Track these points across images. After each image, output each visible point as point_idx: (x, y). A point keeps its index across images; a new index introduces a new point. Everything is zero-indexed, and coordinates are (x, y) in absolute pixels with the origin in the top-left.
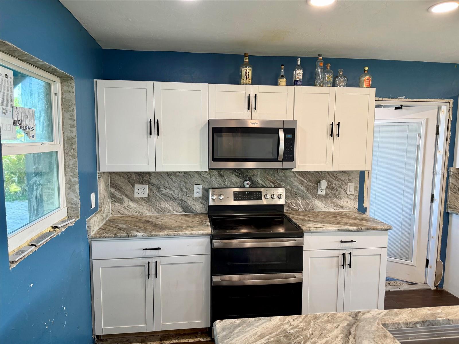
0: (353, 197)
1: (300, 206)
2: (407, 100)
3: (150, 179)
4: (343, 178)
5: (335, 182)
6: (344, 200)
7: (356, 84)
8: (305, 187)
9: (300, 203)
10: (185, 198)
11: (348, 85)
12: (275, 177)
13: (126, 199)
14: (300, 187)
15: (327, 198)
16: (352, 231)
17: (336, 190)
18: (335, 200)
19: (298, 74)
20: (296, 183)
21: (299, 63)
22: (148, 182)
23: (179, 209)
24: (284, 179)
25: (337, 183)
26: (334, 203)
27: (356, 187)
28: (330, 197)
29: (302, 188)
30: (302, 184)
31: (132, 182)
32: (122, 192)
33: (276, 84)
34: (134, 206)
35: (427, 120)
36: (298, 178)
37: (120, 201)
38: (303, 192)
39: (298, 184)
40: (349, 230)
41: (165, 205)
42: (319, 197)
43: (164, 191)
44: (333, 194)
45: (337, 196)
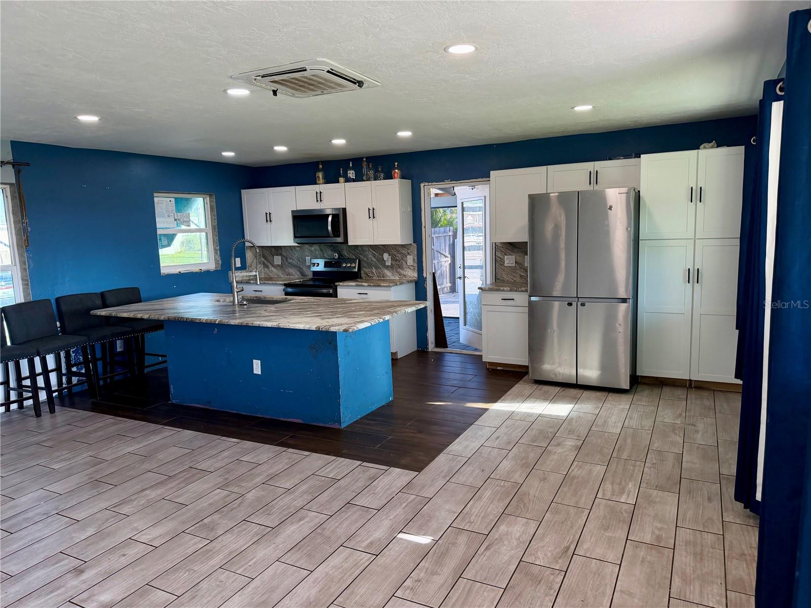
0: (413, 268)
1: (374, 274)
2: (453, 182)
3: (282, 252)
4: (403, 252)
5: (398, 255)
6: (405, 270)
7: (389, 176)
8: (377, 259)
9: (374, 271)
10: (301, 266)
12: (355, 251)
13: (270, 266)
14: (373, 258)
15: (393, 268)
17: (399, 261)
18: (399, 270)
19: (351, 174)
20: (370, 256)
21: (351, 165)
22: (281, 255)
23: (299, 273)
24: (362, 252)
25: (400, 255)
26: (398, 272)
27: (414, 259)
28: (396, 267)
29: (375, 260)
30: (375, 257)
31: (273, 254)
32: (268, 261)
33: (338, 182)
34: (275, 271)
36: (371, 251)
37: (267, 267)
38: (376, 263)
39: (372, 257)
41: (291, 271)
42: (387, 267)
43: (290, 261)
44: (397, 265)
45: (400, 267)
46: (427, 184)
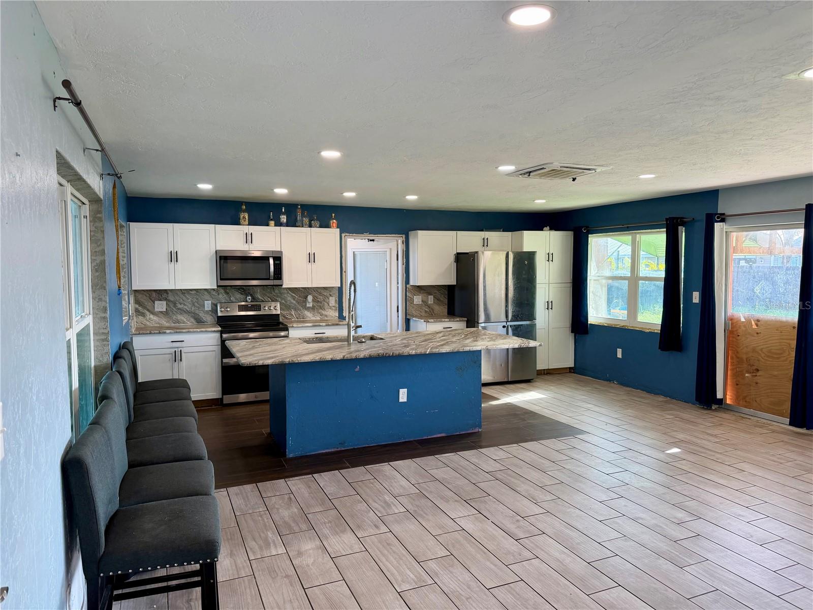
0: (334, 308)
1: (293, 316)
2: (371, 235)
3: (167, 296)
4: (325, 294)
5: (319, 297)
6: (327, 310)
8: (296, 301)
9: (293, 313)
10: (197, 312)
11: (321, 227)
12: (272, 293)
13: (148, 313)
14: (292, 301)
15: (314, 309)
16: (322, 326)
17: (321, 303)
18: (320, 311)
19: (284, 218)
20: (289, 298)
21: (283, 210)
22: (166, 299)
23: (192, 320)
24: (279, 295)
25: (321, 297)
26: (320, 313)
27: (336, 300)
28: (317, 308)
29: (295, 302)
30: (294, 299)
31: (153, 299)
32: (145, 308)
33: (268, 225)
34: (155, 318)
35: (391, 249)
36: (290, 294)
37: (143, 315)
38: (295, 305)
39: (291, 299)
40: (320, 326)
41: (180, 317)
42: (308, 309)
43: (179, 306)
44: (319, 305)
45: (322, 308)
46: (347, 234)
